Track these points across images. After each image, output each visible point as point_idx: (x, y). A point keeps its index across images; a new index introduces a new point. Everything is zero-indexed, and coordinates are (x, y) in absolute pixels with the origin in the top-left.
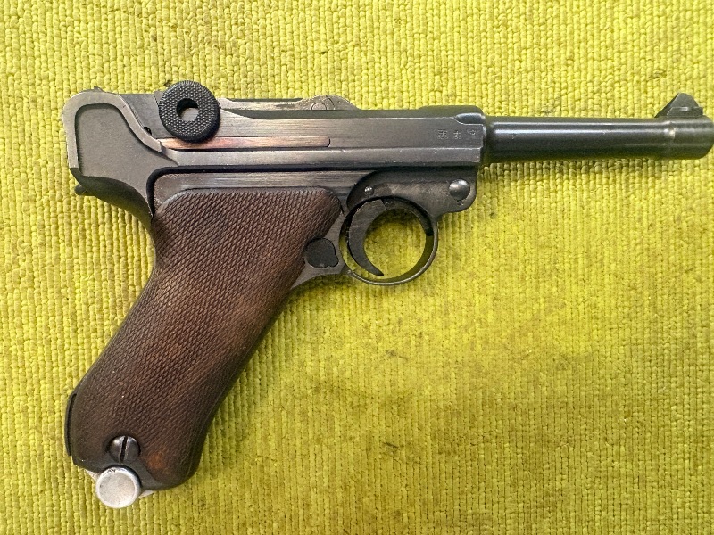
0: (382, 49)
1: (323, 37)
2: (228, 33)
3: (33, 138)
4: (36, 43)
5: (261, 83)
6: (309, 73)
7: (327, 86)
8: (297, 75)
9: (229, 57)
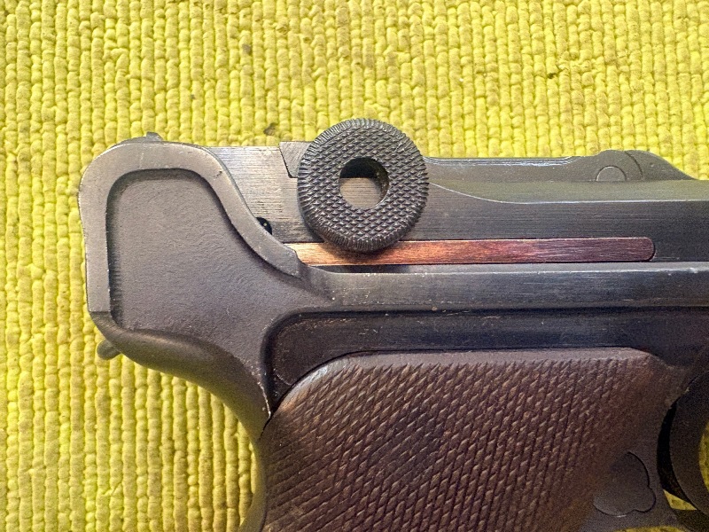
0: (658, 67)
1: (549, 48)
2: (380, 42)
3: (20, 226)
4: (34, 57)
5: (439, 128)
6: (527, 112)
7: (560, 134)
8: (504, 114)
9: (381, 83)
